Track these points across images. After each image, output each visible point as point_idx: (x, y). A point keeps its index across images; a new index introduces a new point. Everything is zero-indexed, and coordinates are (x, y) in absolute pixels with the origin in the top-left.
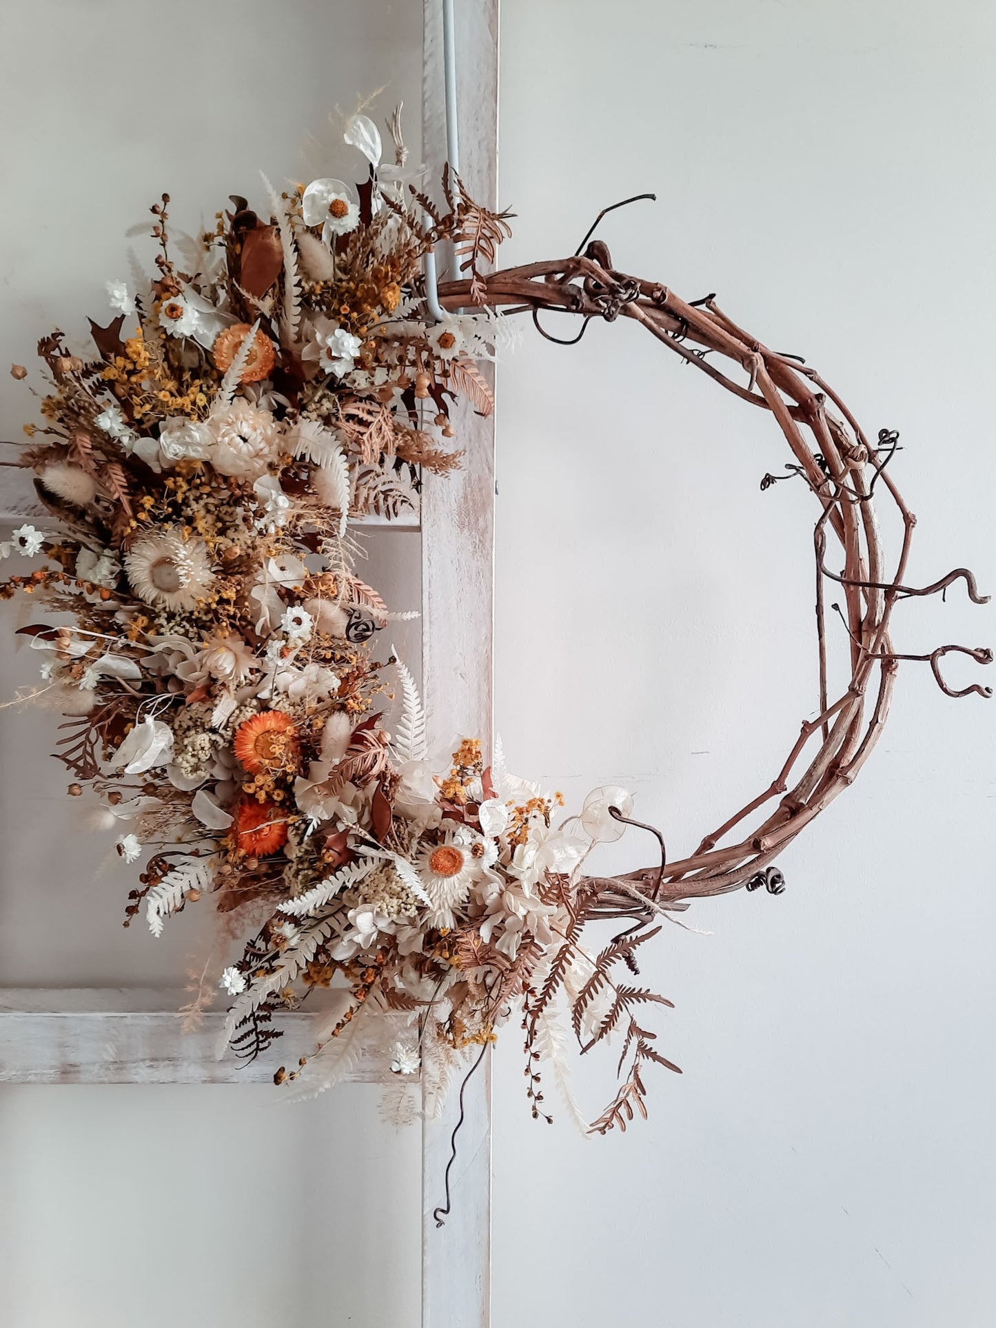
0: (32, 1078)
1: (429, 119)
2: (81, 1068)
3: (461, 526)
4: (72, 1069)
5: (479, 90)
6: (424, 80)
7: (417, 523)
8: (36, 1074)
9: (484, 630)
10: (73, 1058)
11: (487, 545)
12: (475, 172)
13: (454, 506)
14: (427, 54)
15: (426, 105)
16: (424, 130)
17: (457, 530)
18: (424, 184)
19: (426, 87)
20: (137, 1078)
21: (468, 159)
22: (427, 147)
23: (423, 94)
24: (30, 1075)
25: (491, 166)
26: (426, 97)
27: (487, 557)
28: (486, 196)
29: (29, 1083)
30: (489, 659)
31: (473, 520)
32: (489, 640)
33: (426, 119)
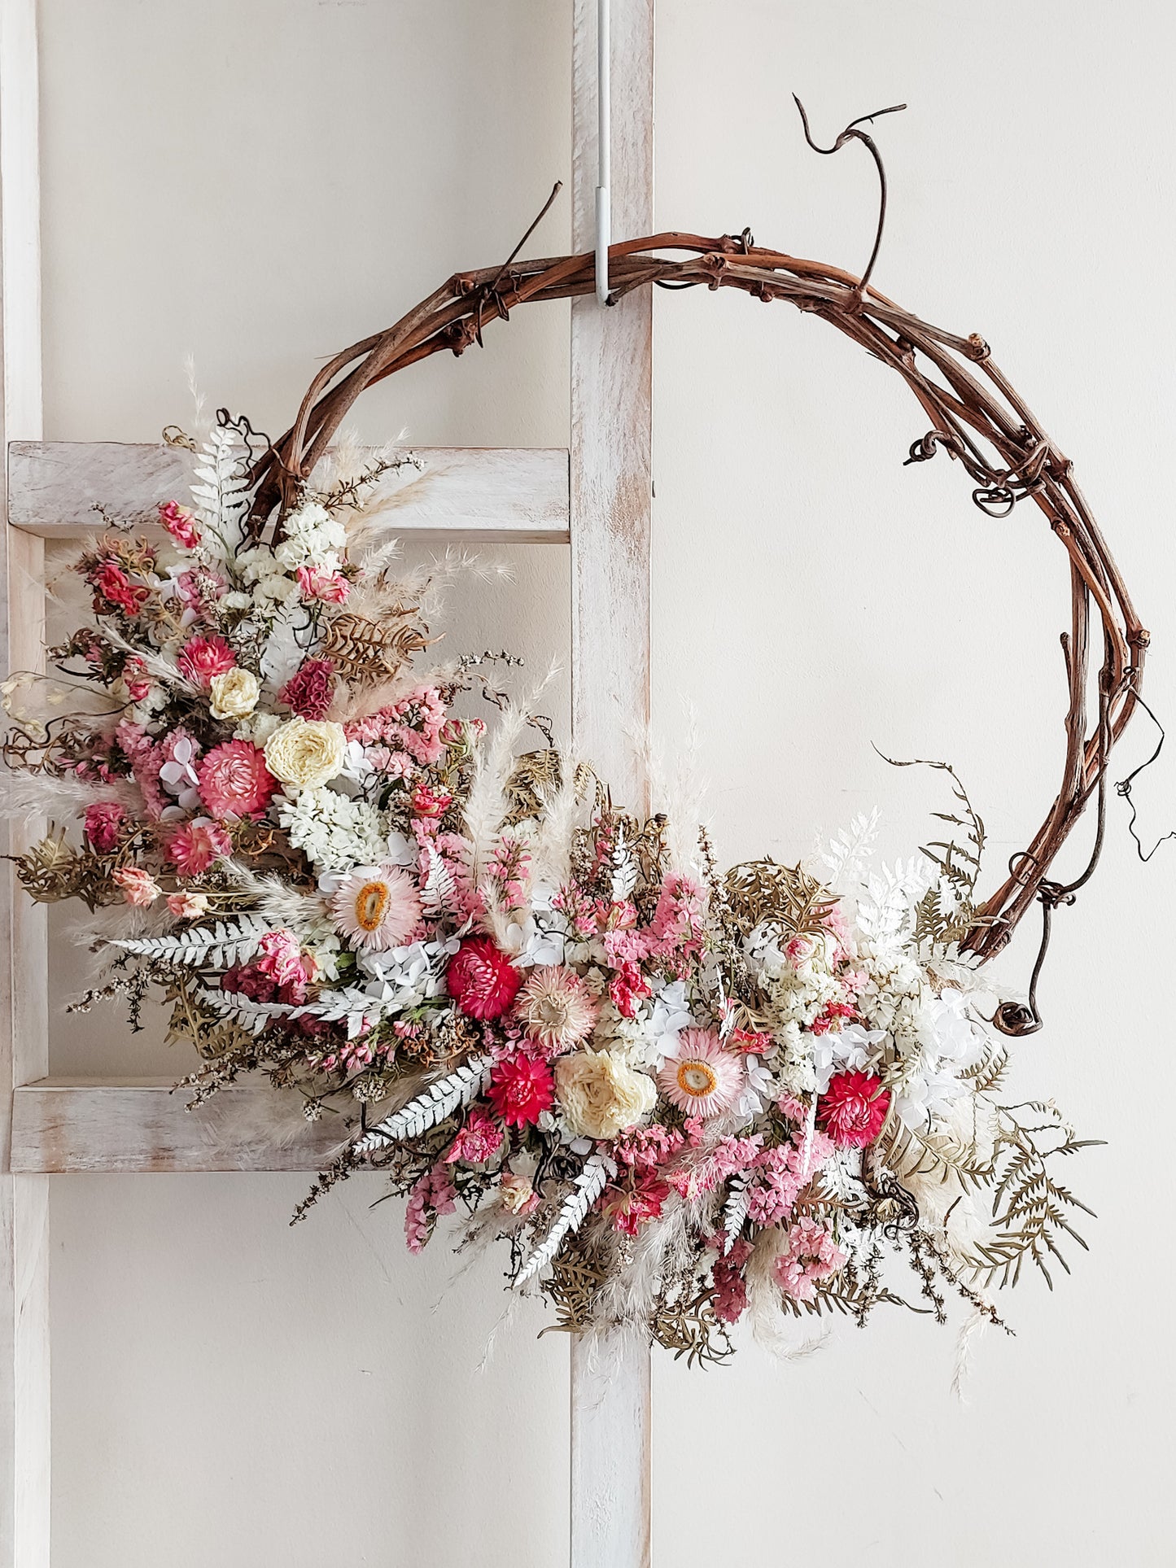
0: (119, 1165)
1: (579, 90)
2: (177, 1153)
3: (615, 530)
4: (166, 1154)
5: (633, 60)
6: (574, 48)
7: (565, 527)
8: (123, 1161)
9: (641, 647)
10: (167, 1141)
11: (644, 550)
12: (630, 145)
13: (607, 507)
14: (577, 22)
15: (576, 75)
16: (574, 101)
17: (609, 535)
18: (574, 158)
19: (576, 56)
20: (241, 1165)
21: (622, 131)
22: (577, 119)
23: (574, 63)
24: (116, 1161)
25: (647, 140)
26: (576, 66)
27: (645, 564)
28: (642, 170)
29: (114, 1171)
30: (647, 677)
31: (628, 524)
32: (646, 657)
33: (576, 89)
